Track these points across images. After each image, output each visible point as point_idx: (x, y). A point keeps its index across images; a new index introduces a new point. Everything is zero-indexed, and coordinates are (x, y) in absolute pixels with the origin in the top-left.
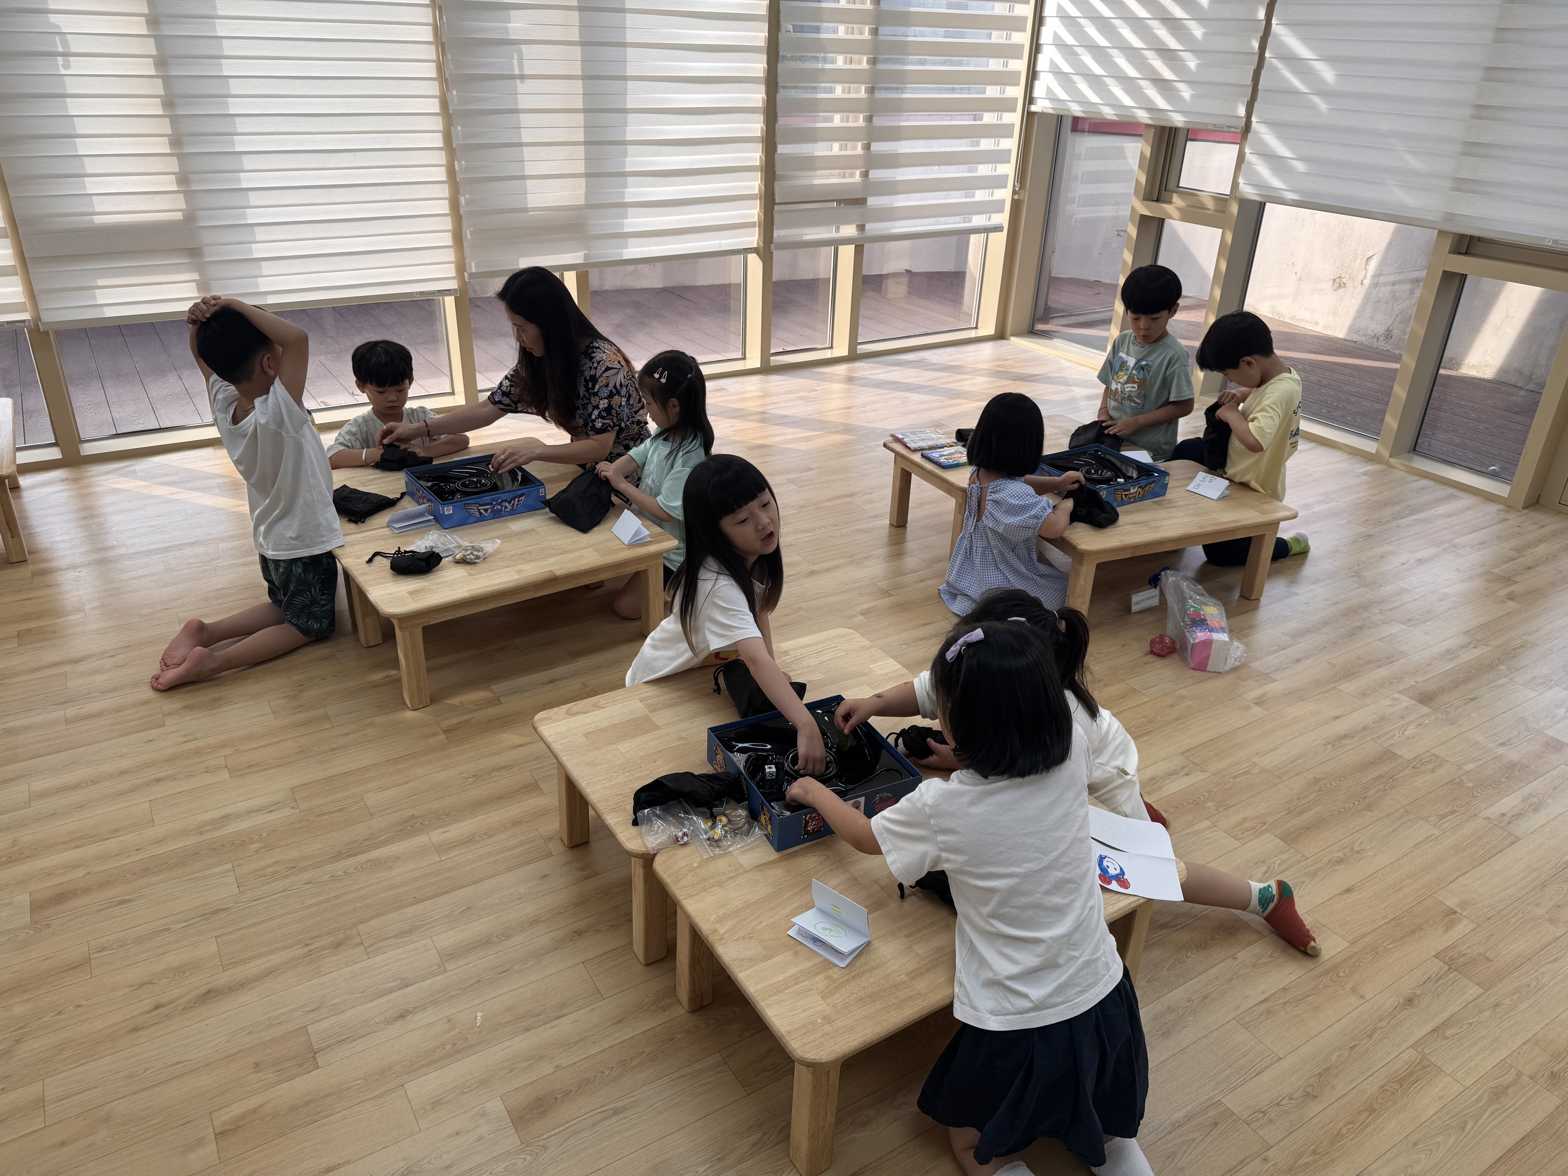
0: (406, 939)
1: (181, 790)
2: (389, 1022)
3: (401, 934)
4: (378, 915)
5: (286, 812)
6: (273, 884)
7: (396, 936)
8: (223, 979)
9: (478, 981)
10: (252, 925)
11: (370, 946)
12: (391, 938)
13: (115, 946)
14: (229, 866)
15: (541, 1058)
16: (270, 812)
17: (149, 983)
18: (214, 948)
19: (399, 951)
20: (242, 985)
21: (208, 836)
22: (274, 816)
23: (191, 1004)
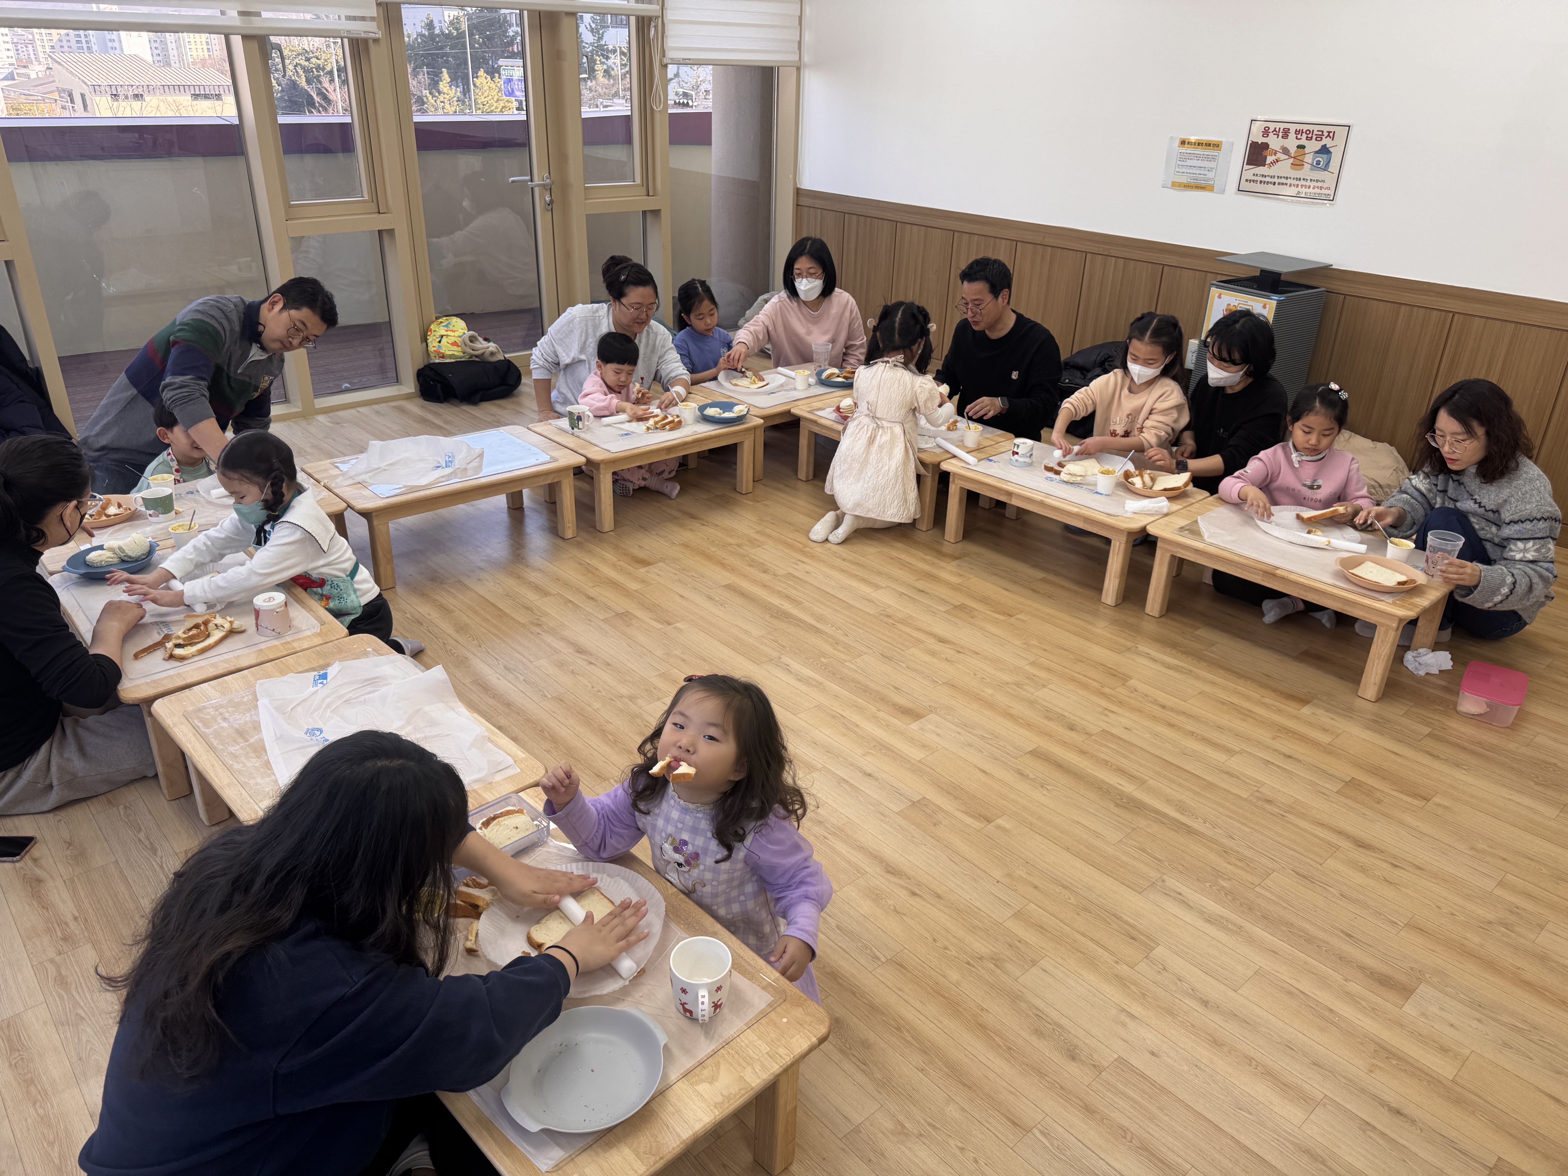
5: (1172, 883)
13: (1384, 918)
14: (1258, 889)
16: (1179, 894)
18: (1330, 862)
20: (1338, 832)
23: (1377, 850)
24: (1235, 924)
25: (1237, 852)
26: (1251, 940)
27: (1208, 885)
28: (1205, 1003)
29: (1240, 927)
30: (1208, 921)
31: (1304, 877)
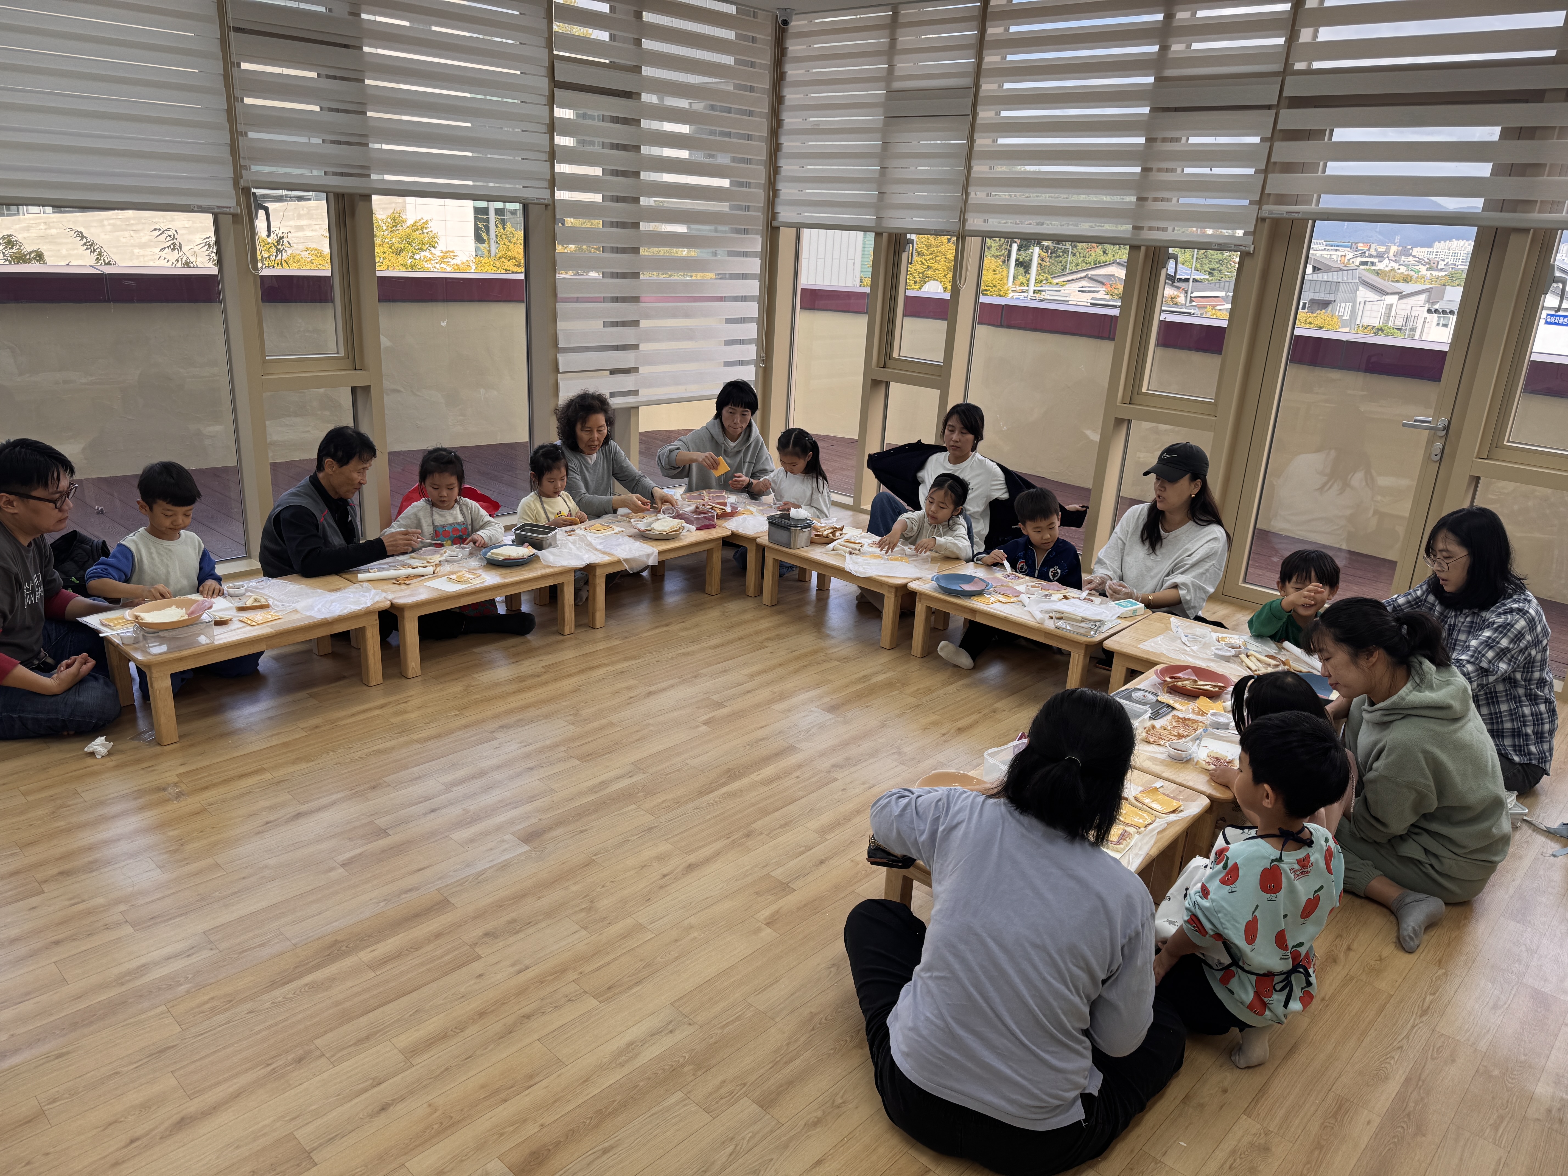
0: (366, 1045)
1: (85, 948)
2: (373, 1115)
3: (359, 1042)
4: (331, 1030)
5: (206, 954)
6: (215, 1018)
7: (355, 1044)
8: (193, 1106)
9: (447, 1069)
10: (206, 1056)
11: (333, 1056)
12: (350, 1046)
13: (66, 1096)
14: (164, 1008)
15: (525, 1121)
16: (189, 956)
17: (116, 1122)
18: (173, 1082)
19: (362, 1056)
20: (214, 1108)
21: (130, 985)
22: (194, 959)
23: (168, 1133)
24: (129, 981)
25: (227, 1010)
26: (103, 986)
27: (190, 976)
28: (57, 943)
29: (122, 984)
30: (144, 965)
31: (162, 1051)
